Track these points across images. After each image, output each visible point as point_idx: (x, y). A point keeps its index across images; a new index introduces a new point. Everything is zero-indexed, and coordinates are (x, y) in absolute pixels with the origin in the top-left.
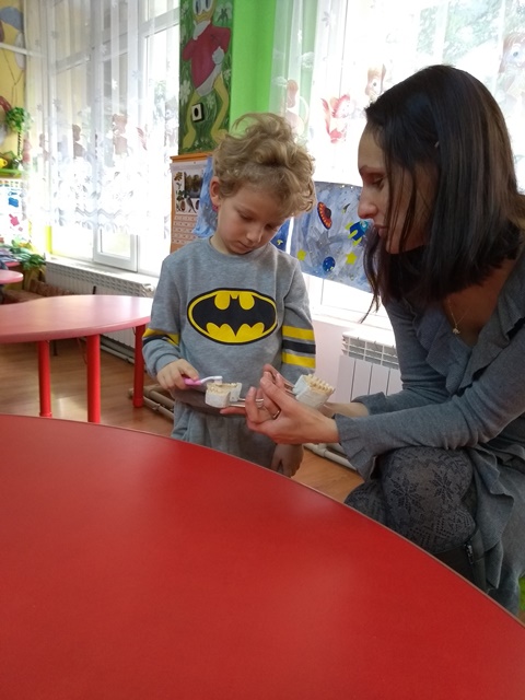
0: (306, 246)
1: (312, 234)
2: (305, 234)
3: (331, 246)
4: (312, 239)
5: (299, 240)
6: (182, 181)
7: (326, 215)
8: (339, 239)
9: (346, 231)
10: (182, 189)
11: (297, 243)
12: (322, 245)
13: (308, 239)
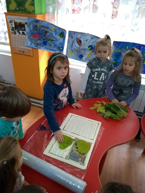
0: (72, 51)
1: (74, 47)
2: (72, 47)
3: (82, 51)
4: (74, 49)
5: (70, 49)
6: (13, 24)
7: (80, 42)
8: (85, 49)
9: (87, 47)
10: (14, 26)
11: (69, 50)
12: (78, 51)
13: (73, 49)
